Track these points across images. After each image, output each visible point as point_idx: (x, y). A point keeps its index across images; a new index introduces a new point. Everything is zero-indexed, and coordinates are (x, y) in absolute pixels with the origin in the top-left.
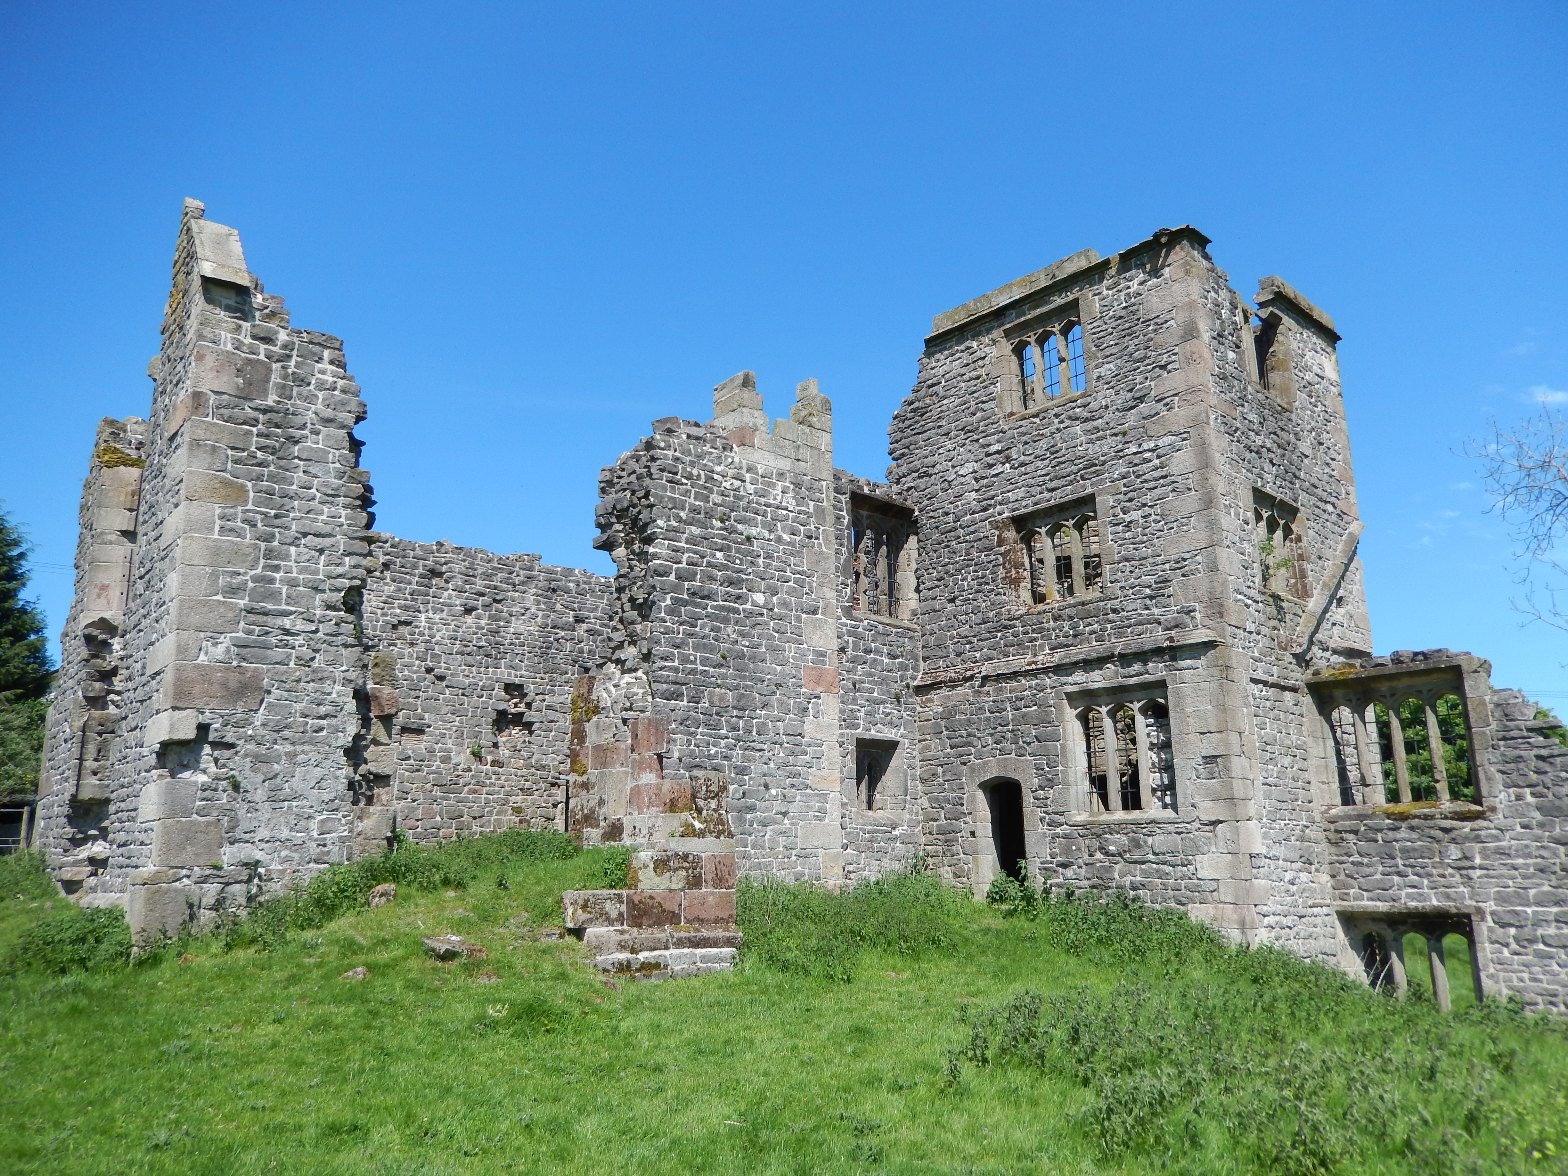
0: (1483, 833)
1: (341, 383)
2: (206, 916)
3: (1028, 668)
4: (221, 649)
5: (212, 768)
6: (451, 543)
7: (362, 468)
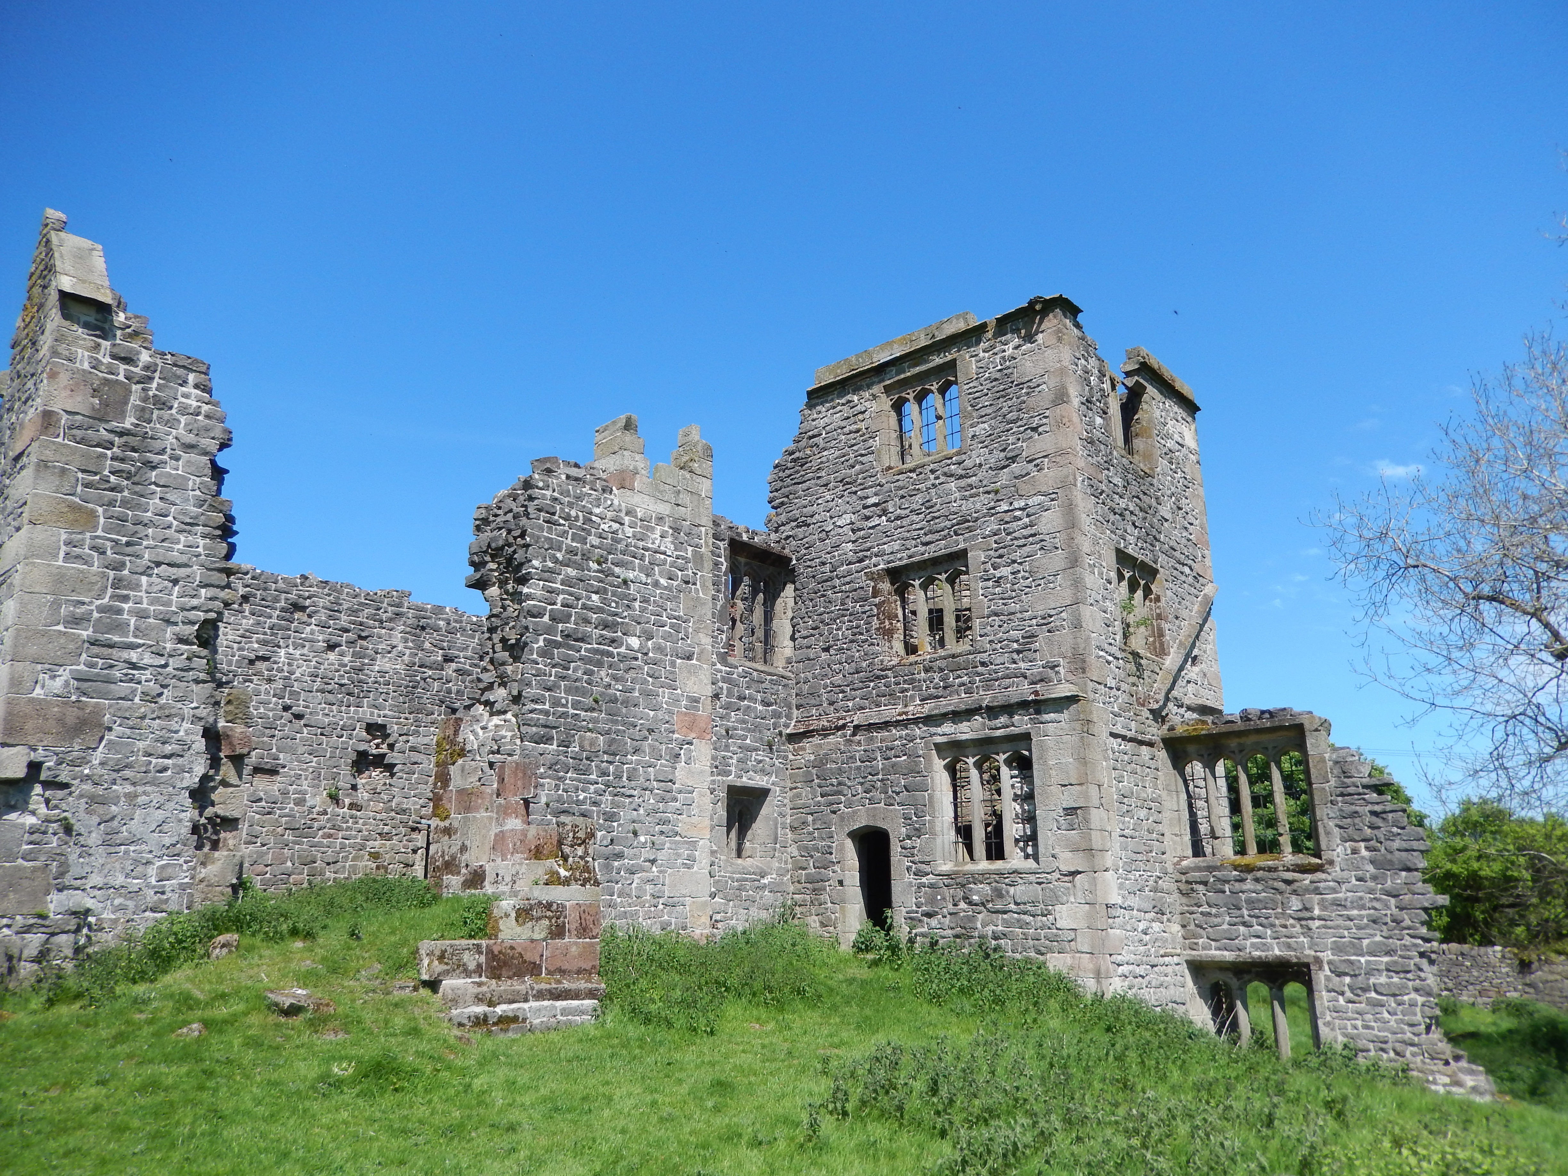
0: (1321, 885)
1: (205, 408)
2: (26, 969)
3: (899, 718)
4: (59, 683)
5: (43, 810)
6: (316, 576)
7: (224, 496)
